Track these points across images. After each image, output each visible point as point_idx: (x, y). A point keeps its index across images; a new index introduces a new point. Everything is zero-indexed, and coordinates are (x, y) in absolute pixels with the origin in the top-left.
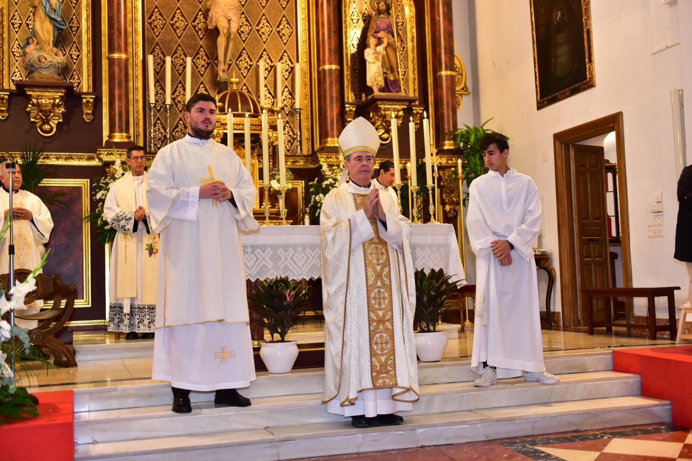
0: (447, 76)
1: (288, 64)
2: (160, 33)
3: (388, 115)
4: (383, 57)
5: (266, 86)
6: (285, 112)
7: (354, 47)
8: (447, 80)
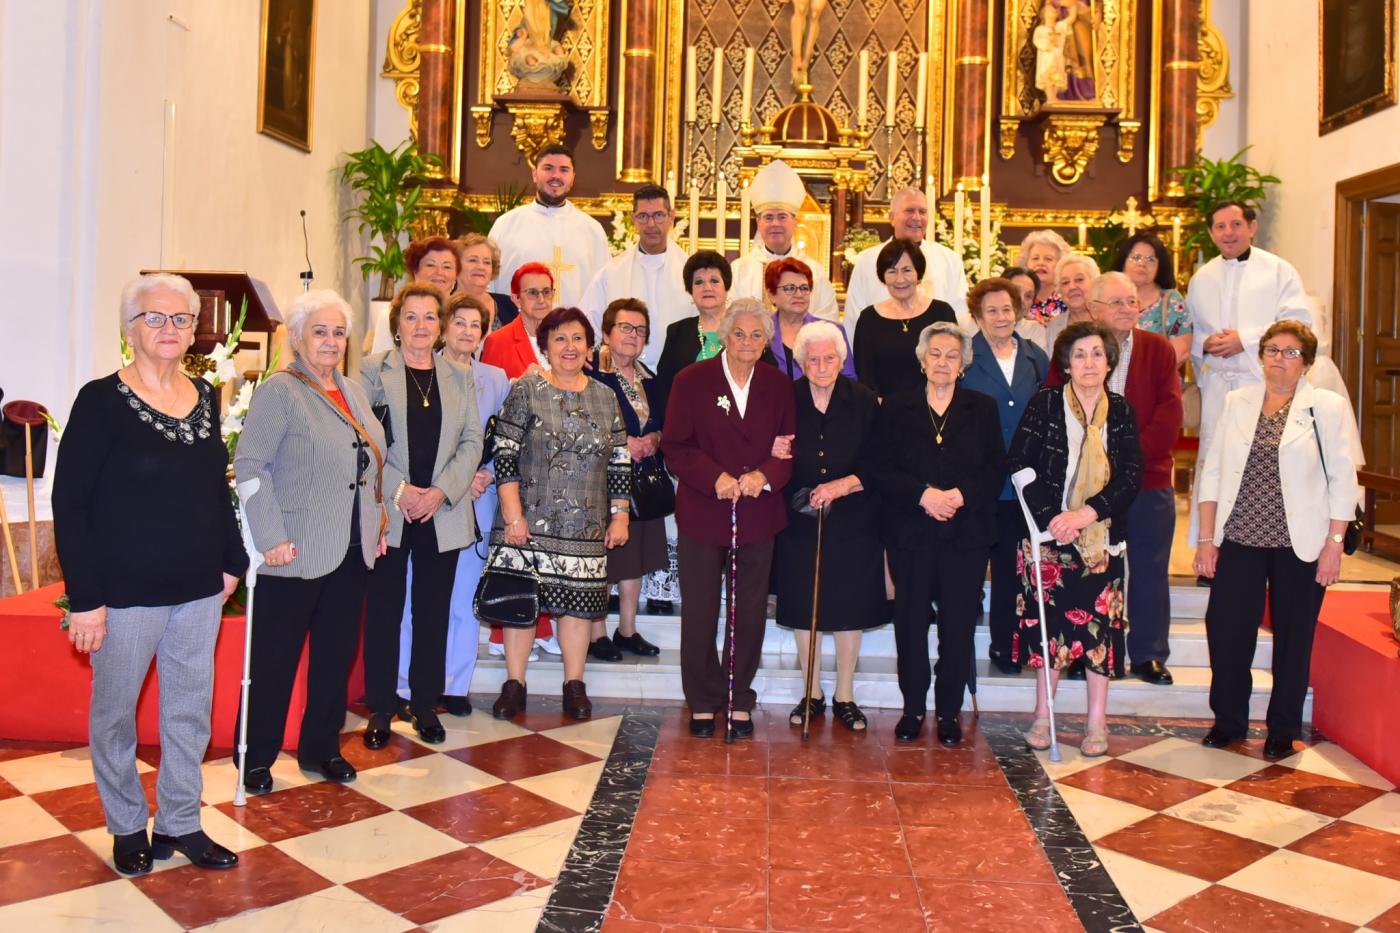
0: (1180, 70)
1: (911, 55)
2: (710, 10)
3: (1070, 137)
4: (1067, 40)
5: (871, 90)
6: (900, 131)
7: (1025, 22)
8: (1181, 76)
